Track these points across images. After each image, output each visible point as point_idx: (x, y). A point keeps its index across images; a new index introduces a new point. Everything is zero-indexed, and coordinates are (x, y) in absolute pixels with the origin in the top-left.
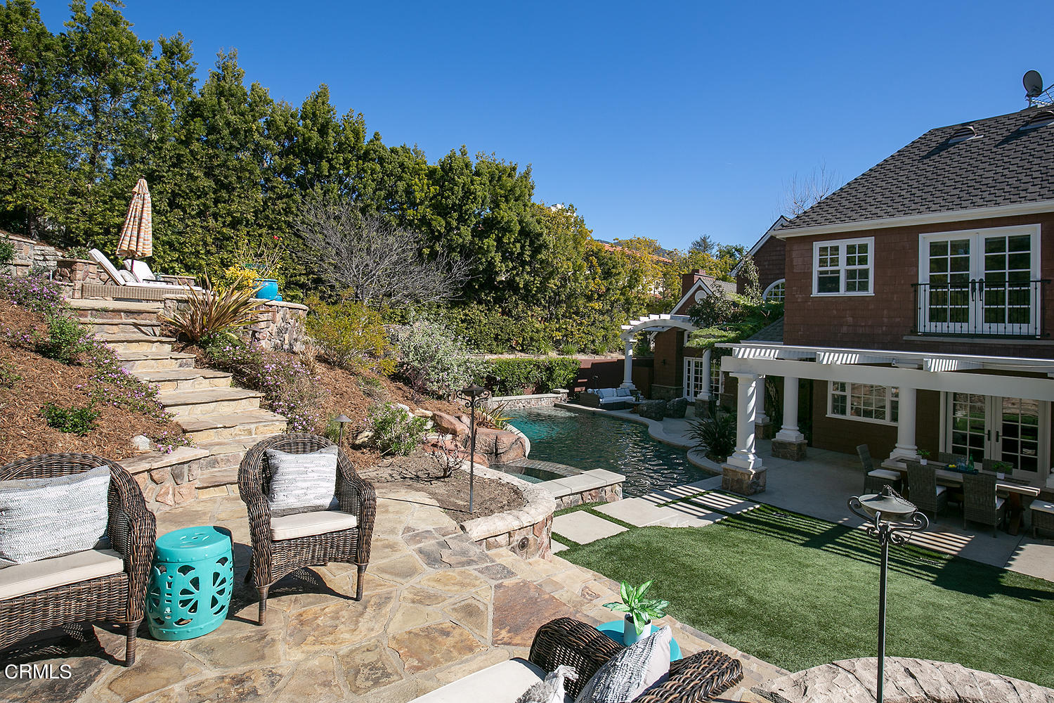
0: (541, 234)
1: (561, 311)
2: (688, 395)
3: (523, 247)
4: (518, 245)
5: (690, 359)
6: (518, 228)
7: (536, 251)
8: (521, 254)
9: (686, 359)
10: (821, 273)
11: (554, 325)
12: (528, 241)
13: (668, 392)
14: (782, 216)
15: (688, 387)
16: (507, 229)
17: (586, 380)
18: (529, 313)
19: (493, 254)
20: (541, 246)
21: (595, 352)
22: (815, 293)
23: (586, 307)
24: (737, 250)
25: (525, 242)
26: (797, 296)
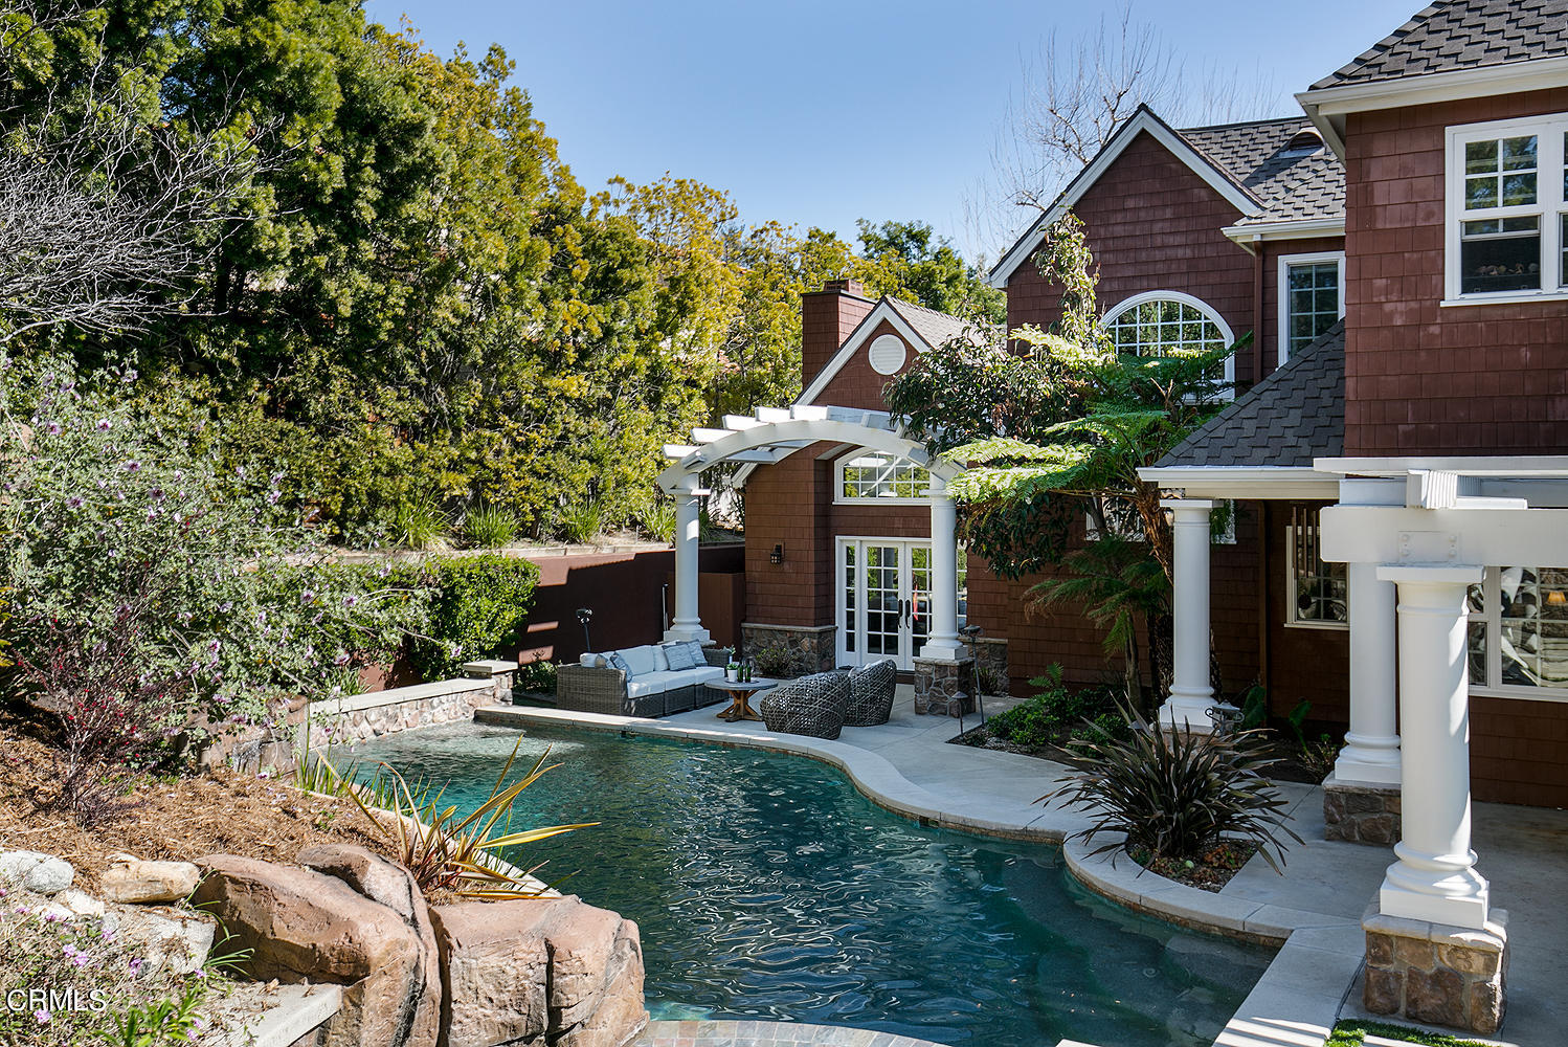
0: (417, 129)
1: (468, 402)
2: (851, 647)
3: (352, 168)
4: (337, 162)
5: (854, 541)
6: (336, 100)
7: (396, 190)
8: (346, 198)
9: (841, 543)
10: (1470, 227)
11: (443, 450)
12: (371, 149)
13: (794, 643)
14: (1143, 107)
15: (851, 626)
16: (292, 103)
17: (554, 625)
18: (365, 407)
19: (245, 187)
20: (415, 172)
21: (565, 535)
22: (1454, 294)
23: (541, 391)
24: (912, 236)
25: (361, 153)
26: (1388, 307)
